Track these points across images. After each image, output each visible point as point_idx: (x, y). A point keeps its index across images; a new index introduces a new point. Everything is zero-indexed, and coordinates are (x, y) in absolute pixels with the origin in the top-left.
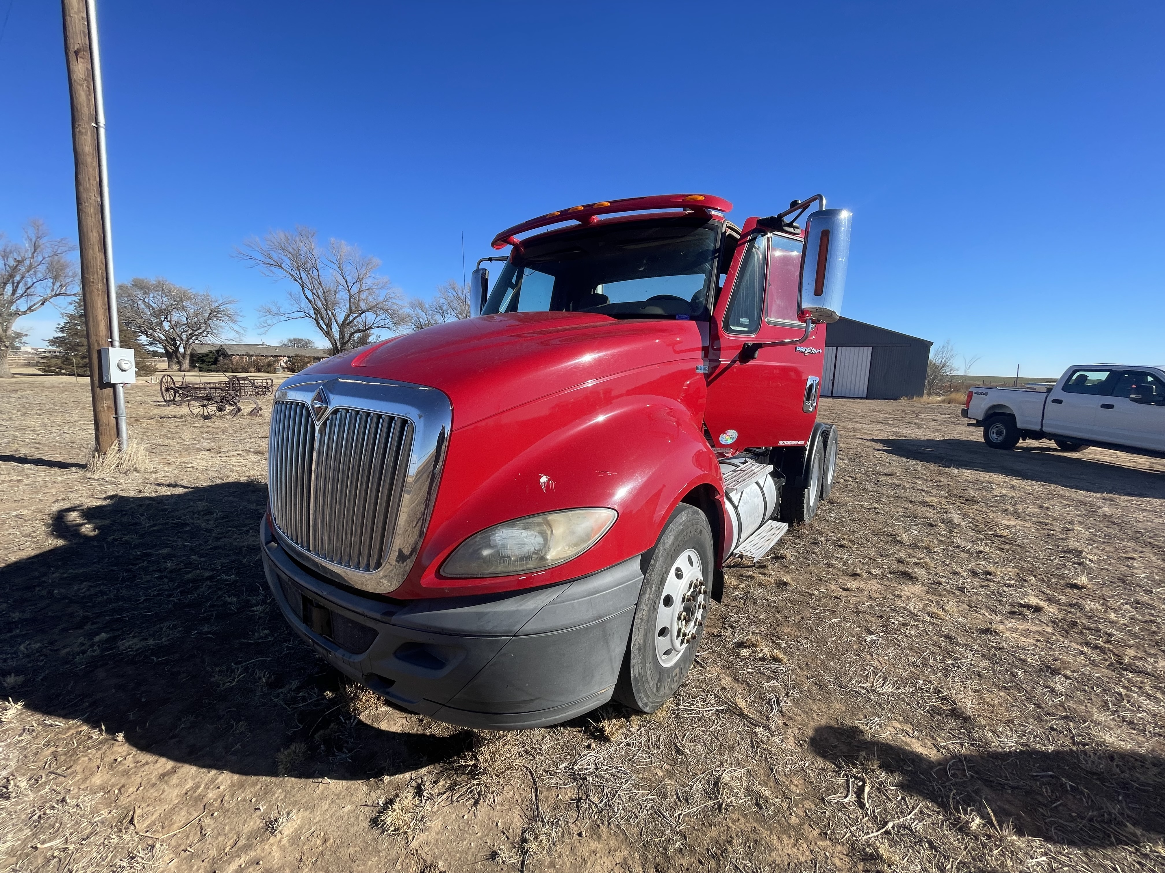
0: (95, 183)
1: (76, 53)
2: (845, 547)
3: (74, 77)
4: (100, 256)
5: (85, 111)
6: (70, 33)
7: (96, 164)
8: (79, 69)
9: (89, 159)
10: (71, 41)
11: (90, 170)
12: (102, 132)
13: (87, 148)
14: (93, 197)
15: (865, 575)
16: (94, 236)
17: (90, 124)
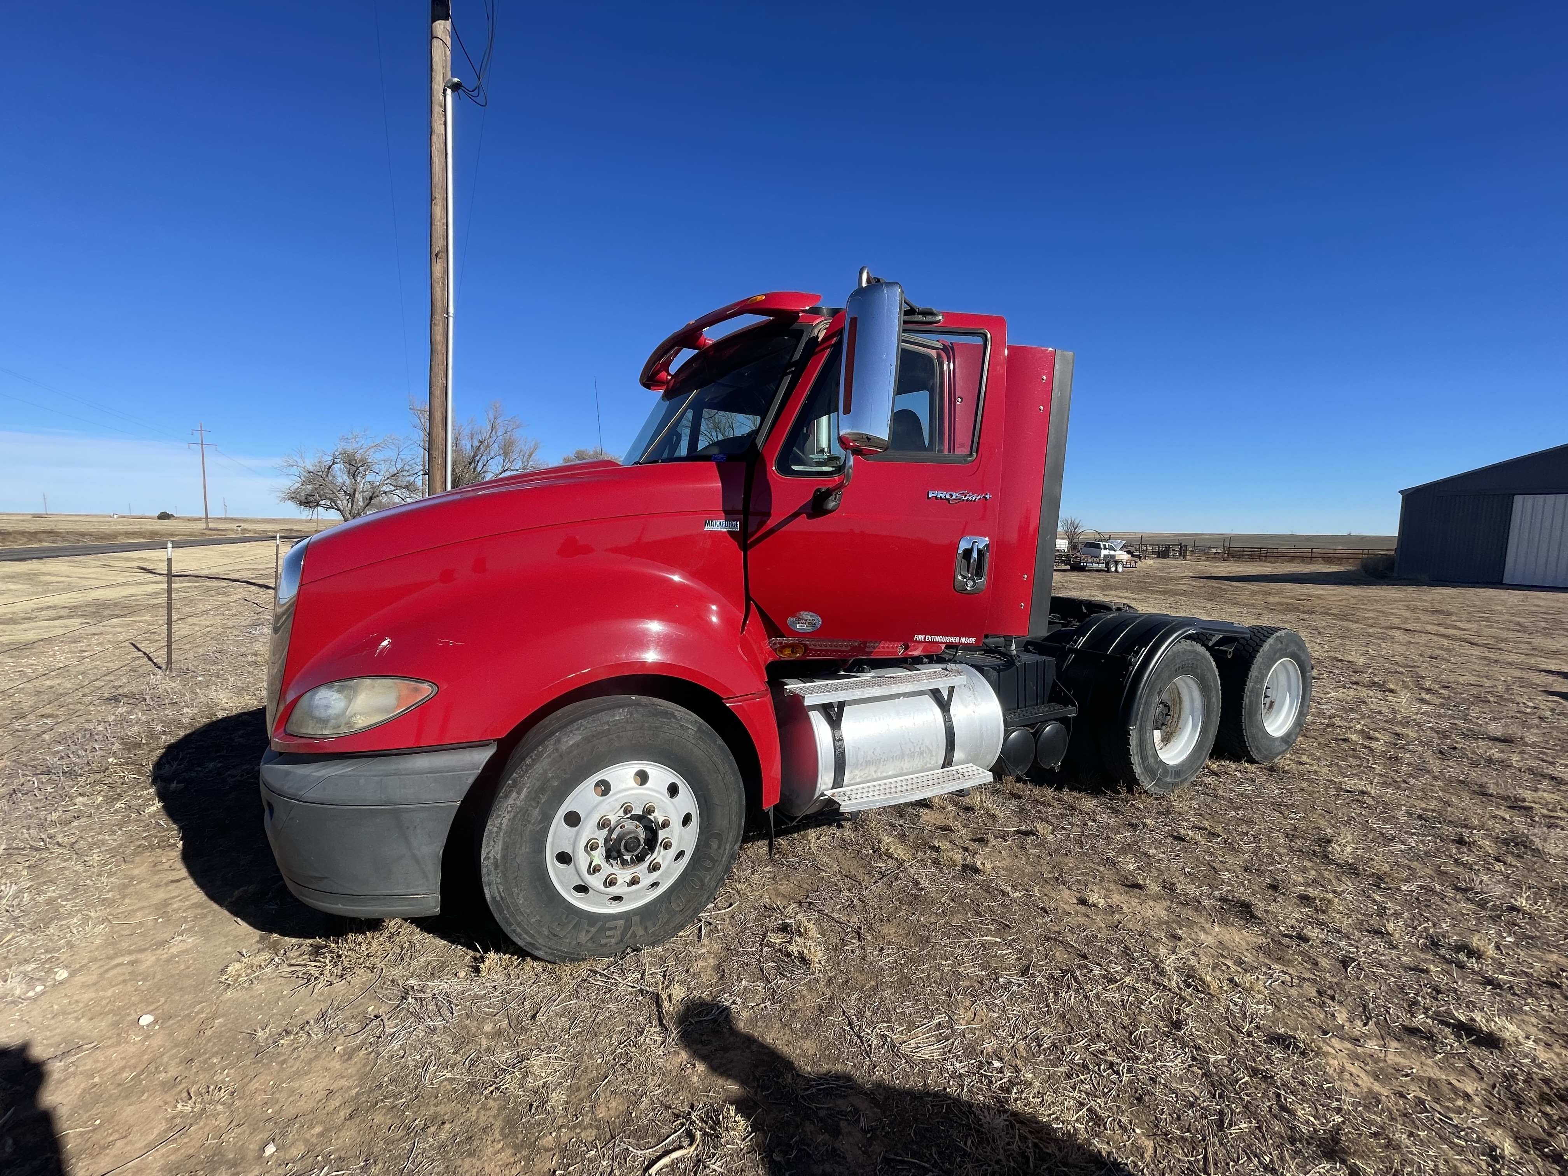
0: (443, 367)
1: (437, 255)
2: (1184, 840)
3: (434, 276)
4: (442, 433)
5: (439, 305)
6: (434, 240)
7: (444, 351)
8: (438, 268)
9: (439, 347)
10: (434, 246)
11: (439, 357)
12: (451, 320)
13: (439, 338)
14: (440, 380)
15: (1154, 888)
16: (438, 416)
17: (442, 315)
